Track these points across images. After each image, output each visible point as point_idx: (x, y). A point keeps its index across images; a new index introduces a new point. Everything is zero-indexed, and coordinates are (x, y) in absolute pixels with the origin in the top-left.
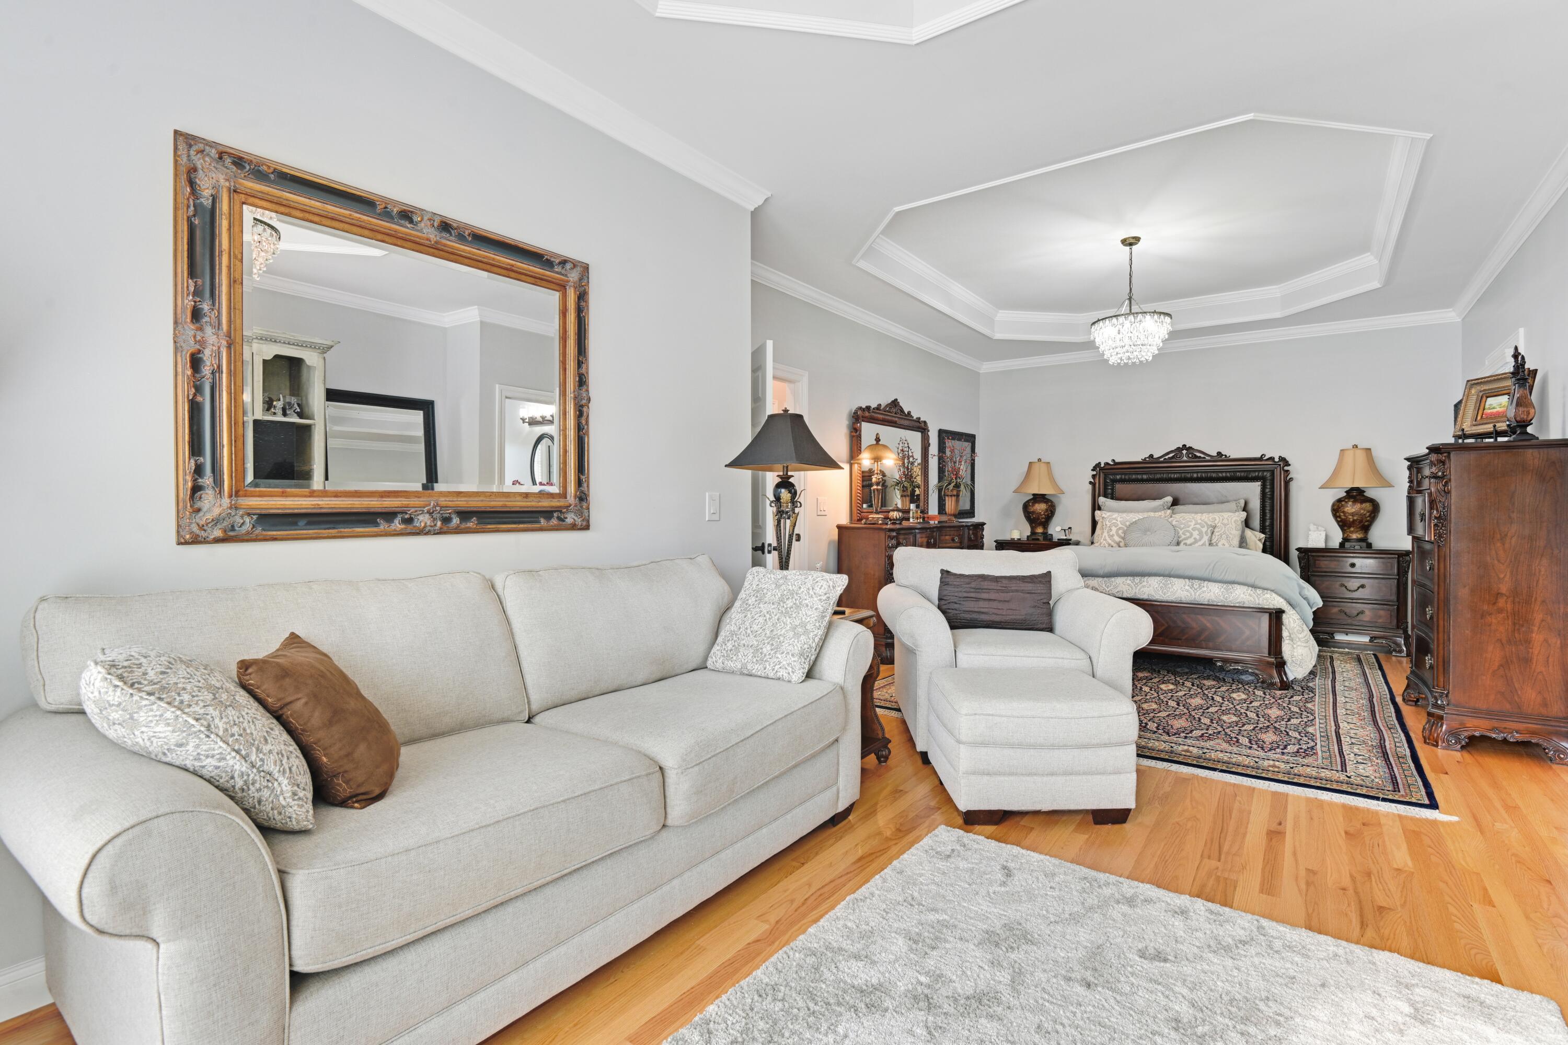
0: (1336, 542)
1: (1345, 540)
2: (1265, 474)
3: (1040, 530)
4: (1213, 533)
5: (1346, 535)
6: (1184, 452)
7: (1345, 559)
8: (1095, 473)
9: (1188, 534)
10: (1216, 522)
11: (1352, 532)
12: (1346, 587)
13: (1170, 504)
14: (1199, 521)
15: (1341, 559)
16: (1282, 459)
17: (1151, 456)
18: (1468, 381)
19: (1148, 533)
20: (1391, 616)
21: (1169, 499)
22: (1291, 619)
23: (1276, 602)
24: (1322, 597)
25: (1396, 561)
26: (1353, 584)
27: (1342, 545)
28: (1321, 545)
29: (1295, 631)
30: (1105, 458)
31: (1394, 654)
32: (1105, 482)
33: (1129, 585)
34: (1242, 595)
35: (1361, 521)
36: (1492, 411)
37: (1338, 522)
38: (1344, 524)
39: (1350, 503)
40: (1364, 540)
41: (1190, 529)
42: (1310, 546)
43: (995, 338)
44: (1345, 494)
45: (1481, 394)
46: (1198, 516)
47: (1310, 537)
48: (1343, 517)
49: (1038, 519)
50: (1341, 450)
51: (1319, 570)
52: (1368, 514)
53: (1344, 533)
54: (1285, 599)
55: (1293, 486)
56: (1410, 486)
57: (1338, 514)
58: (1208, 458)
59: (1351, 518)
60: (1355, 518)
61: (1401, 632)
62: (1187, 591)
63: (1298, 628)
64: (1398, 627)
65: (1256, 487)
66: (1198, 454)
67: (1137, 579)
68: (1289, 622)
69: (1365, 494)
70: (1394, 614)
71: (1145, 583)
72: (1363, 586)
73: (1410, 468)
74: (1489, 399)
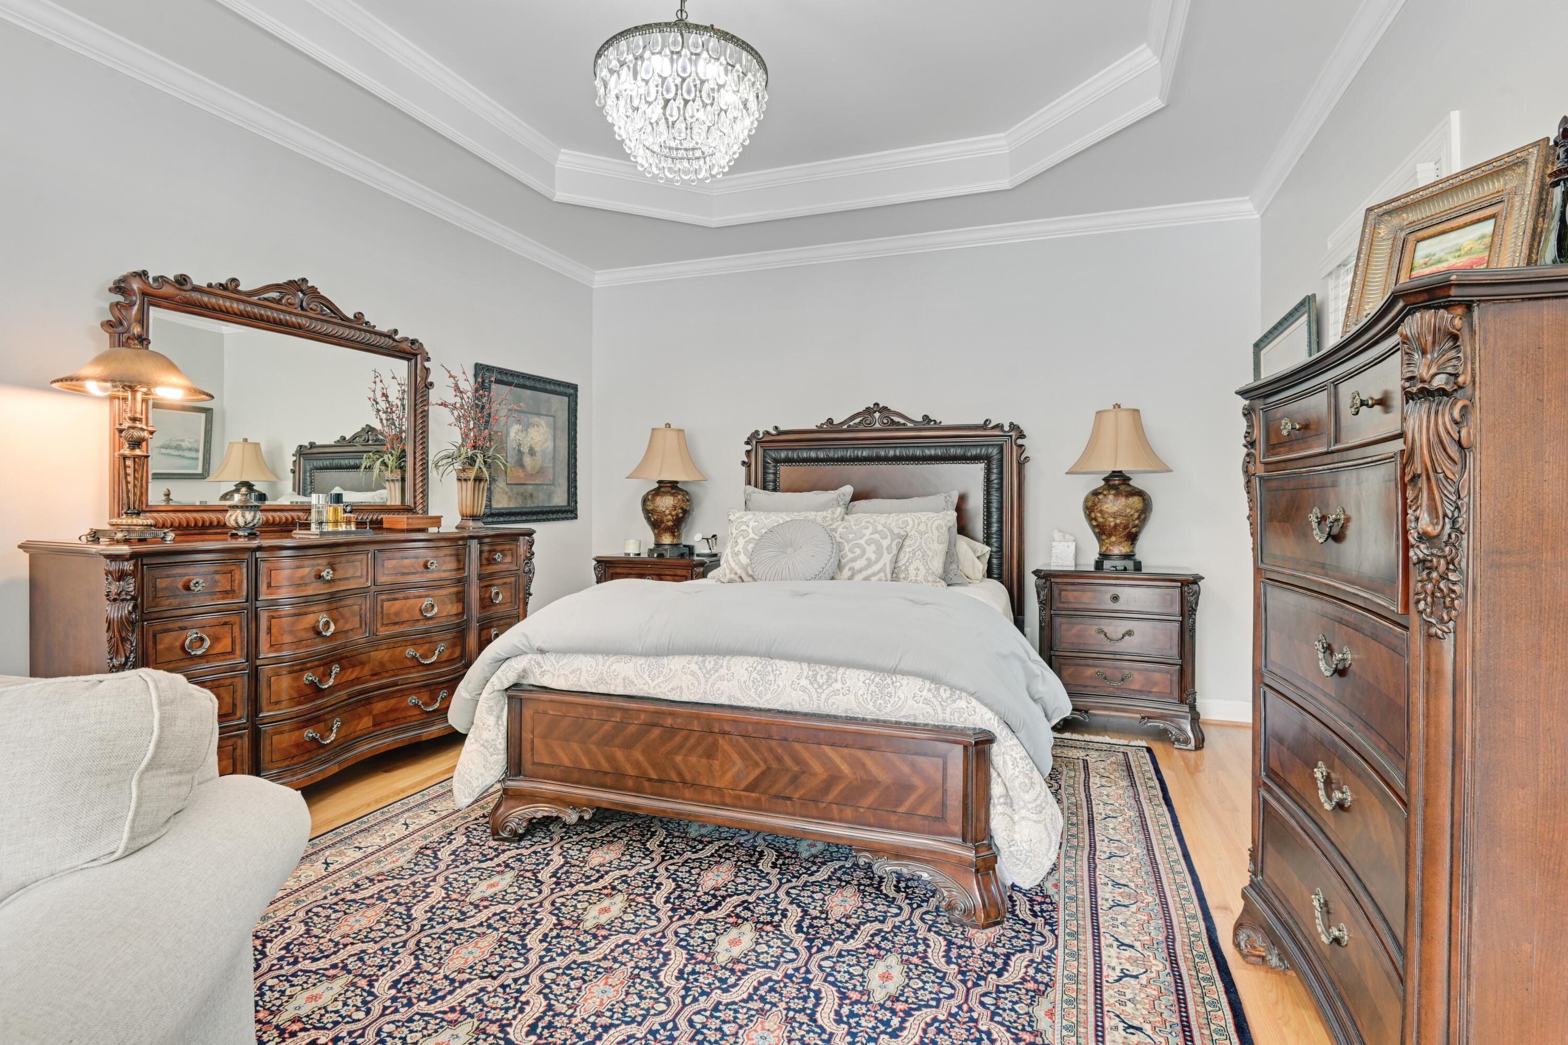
0: (1088, 562)
1: (1104, 556)
2: (990, 450)
3: (667, 539)
4: (901, 548)
5: (1104, 549)
6: (877, 415)
7: (1103, 588)
8: (749, 447)
9: (858, 551)
10: (908, 529)
11: (1112, 544)
12: (1105, 635)
13: (849, 498)
14: (880, 528)
15: (1098, 588)
16: (1013, 427)
17: (830, 421)
18: (1369, 210)
19: (790, 550)
20: (1171, 682)
21: (848, 490)
22: (1007, 758)
23: (977, 718)
24: (1071, 694)
25: (1178, 591)
26: (1116, 628)
27: (1099, 565)
28: (1069, 566)
29: (1017, 784)
30: (765, 426)
31: (1176, 745)
32: (765, 463)
33: (693, 674)
34: (911, 702)
35: (1126, 527)
36: (1434, 269)
37: (1093, 527)
38: (1102, 531)
39: (1111, 497)
40: (1129, 556)
41: (862, 542)
42: (1054, 568)
43: (556, 199)
44: (1103, 483)
45: (1403, 234)
46: (882, 519)
47: (1054, 551)
48: (1100, 520)
49: (662, 522)
50: (1097, 413)
51: (1066, 606)
52: (1136, 515)
53: (1101, 546)
54: (997, 713)
55: (1029, 469)
56: (1248, 455)
57: (1093, 515)
58: (910, 425)
59: (1111, 522)
60: (1118, 521)
61: (1186, 709)
62: (804, 689)
63: (1021, 778)
64: (1182, 701)
65: (978, 469)
66: (896, 419)
67: (710, 661)
68: (1005, 762)
69: (1131, 483)
70: (1175, 678)
71: (723, 671)
72: (1129, 633)
73: (1248, 413)
74: (1421, 245)
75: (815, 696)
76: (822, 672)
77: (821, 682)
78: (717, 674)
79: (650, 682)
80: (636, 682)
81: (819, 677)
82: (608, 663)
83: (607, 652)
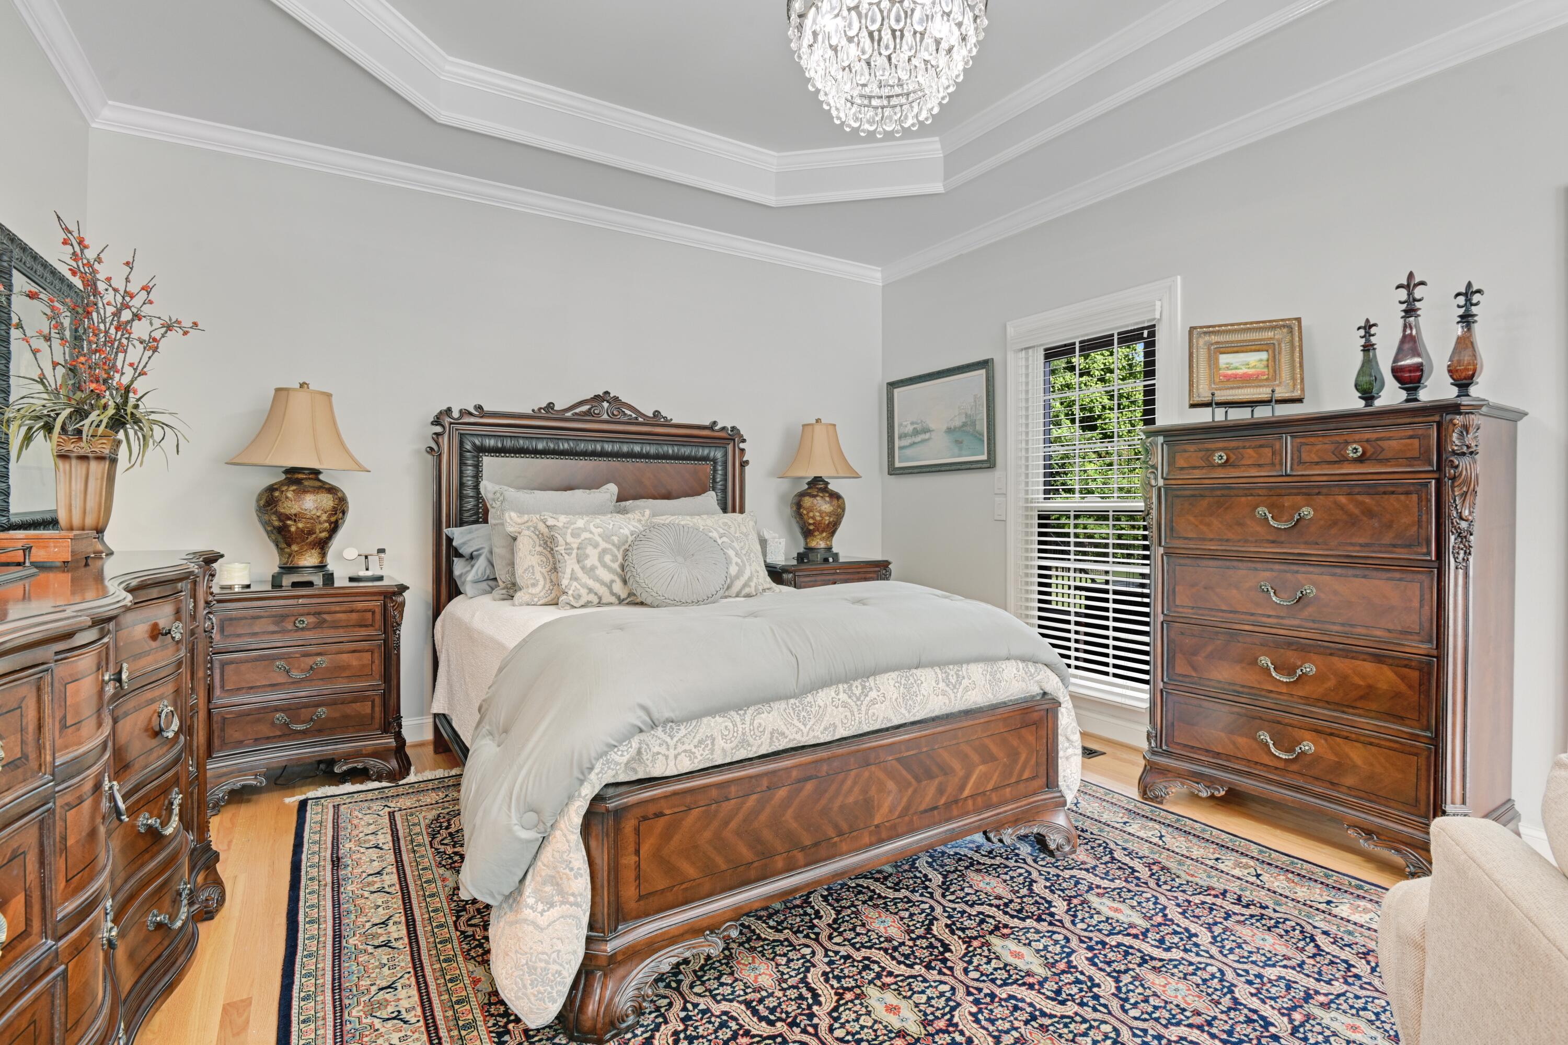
2: (717, 452)
6: (606, 405)
8: (438, 429)
17: (551, 406)
18: (1193, 328)
19: (681, 559)
28: (781, 559)
32: (461, 450)
34: (1014, 682)
36: (1234, 372)
45: (1212, 348)
49: (300, 532)
58: (640, 419)
62: (944, 693)
66: (626, 411)
67: (857, 686)
71: (874, 694)
75: (952, 696)
76: (952, 670)
77: (953, 681)
78: (868, 699)
79: (802, 727)
80: (787, 732)
81: (950, 677)
82: (748, 718)
83: (740, 706)
